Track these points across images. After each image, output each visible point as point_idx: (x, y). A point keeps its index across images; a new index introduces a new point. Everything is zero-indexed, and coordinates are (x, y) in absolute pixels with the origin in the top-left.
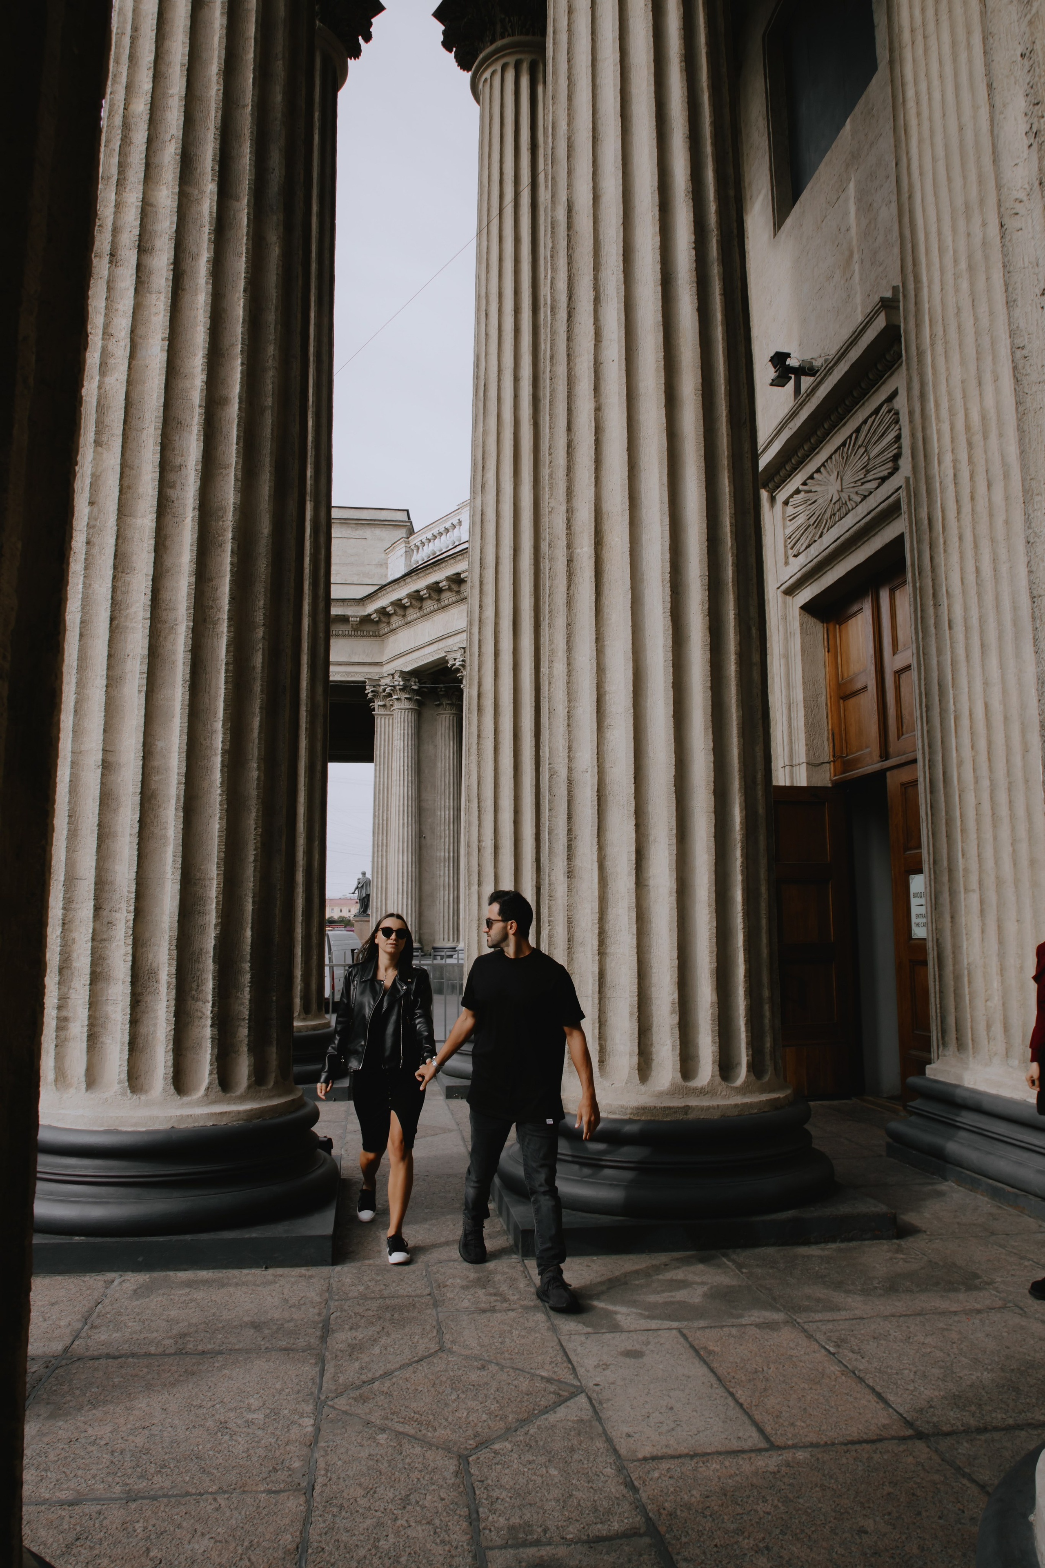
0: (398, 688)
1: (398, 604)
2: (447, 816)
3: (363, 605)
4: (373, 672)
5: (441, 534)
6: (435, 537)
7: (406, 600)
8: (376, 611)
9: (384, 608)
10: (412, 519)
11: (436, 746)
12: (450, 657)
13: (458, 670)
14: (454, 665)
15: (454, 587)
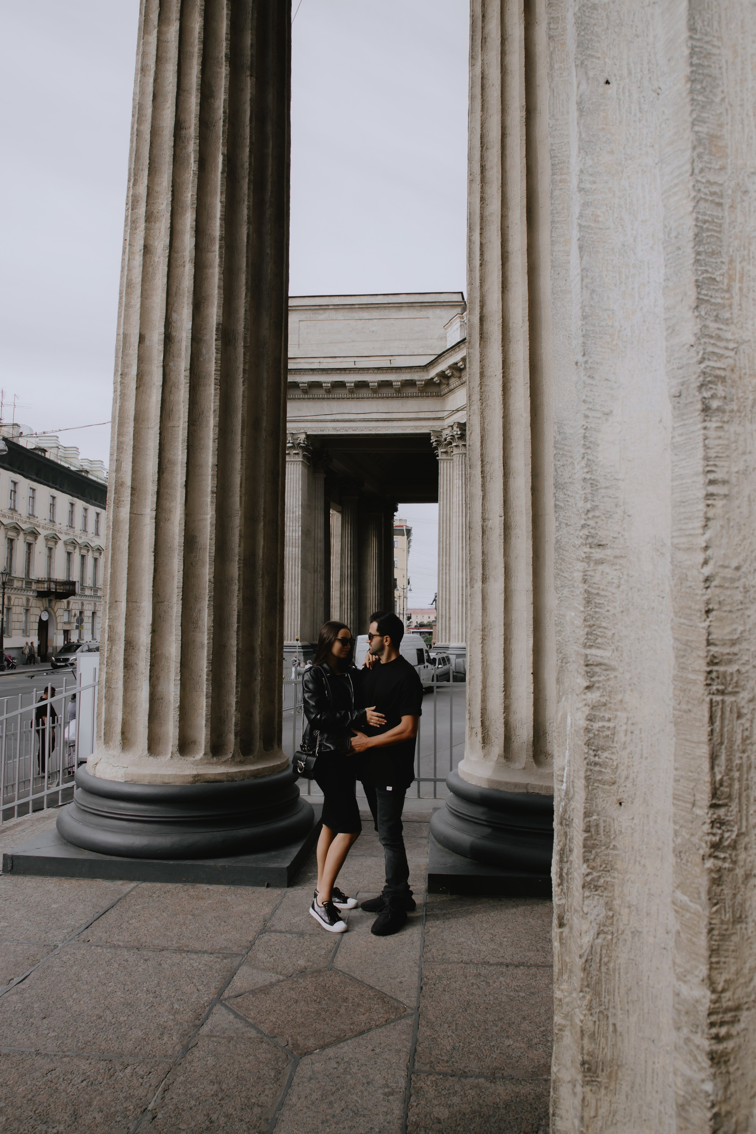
0: (456, 436)
1: (454, 367)
3: (427, 371)
4: (437, 425)
7: (460, 363)
8: (437, 375)
9: (443, 372)
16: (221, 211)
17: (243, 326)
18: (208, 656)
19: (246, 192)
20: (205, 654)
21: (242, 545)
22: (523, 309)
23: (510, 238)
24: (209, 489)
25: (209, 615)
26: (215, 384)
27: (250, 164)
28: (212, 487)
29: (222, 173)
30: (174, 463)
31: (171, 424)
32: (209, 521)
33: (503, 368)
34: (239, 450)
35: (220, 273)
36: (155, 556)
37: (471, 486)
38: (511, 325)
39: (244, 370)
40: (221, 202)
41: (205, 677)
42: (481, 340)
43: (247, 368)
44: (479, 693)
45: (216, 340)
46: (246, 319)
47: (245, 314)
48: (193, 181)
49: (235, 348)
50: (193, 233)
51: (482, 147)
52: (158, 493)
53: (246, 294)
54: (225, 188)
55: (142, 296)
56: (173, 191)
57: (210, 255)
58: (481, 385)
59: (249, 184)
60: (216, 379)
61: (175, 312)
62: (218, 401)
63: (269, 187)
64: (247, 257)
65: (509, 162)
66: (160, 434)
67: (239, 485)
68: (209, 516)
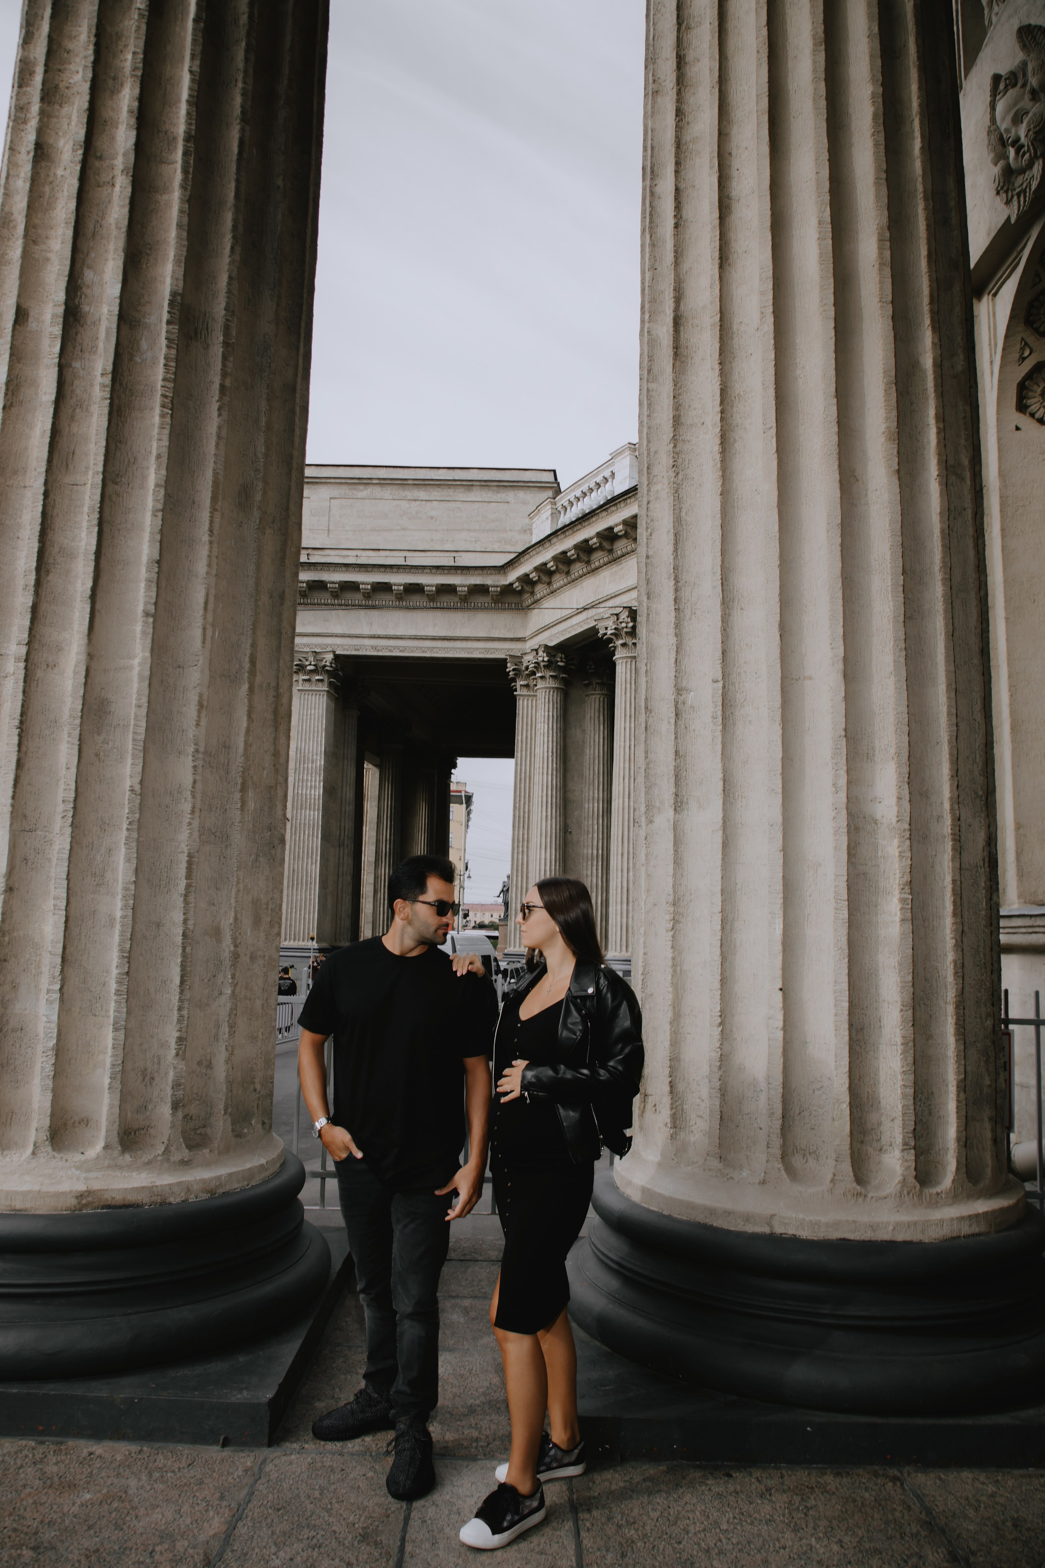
0: (542, 664)
1: (542, 569)
2: (596, 809)
3: (505, 573)
4: (516, 648)
5: (591, 490)
6: (584, 494)
7: (552, 564)
8: (519, 579)
9: (527, 575)
10: (559, 480)
11: (584, 731)
12: (601, 626)
13: (610, 641)
14: (606, 634)
15: (606, 545)
16: (190, 89)
17: (223, 305)
18: (122, 942)
19: (241, 65)
20: (117, 938)
21: (203, 722)
22: (762, 293)
23: (735, 173)
24: (140, 608)
25: (128, 860)
26: (163, 406)
27: (251, 17)
28: (146, 603)
29: (196, 21)
30: (71, 556)
31: (68, 479)
32: (136, 670)
33: (722, 403)
34: (206, 538)
35: (182, 201)
36: (20, 735)
37: (649, 631)
38: (735, 327)
39: (223, 388)
40: (191, 72)
41: (113, 986)
42: (675, 359)
43: (228, 383)
44: (667, 1027)
45: (169, 323)
46: (229, 292)
47: (229, 284)
48: (138, 28)
49: (207, 347)
50: (133, 121)
51: (679, 23)
52: (35, 609)
53: (232, 248)
54: (199, 49)
55: (26, 235)
56: (97, 45)
57: (165, 169)
58: (675, 439)
59: (247, 51)
60: (164, 396)
61: (90, 267)
62: (166, 438)
63: (286, 70)
64: (238, 181)
65: (733, 42)
66: (46, 494)
67: (202, 605)
68: (136, 662)
